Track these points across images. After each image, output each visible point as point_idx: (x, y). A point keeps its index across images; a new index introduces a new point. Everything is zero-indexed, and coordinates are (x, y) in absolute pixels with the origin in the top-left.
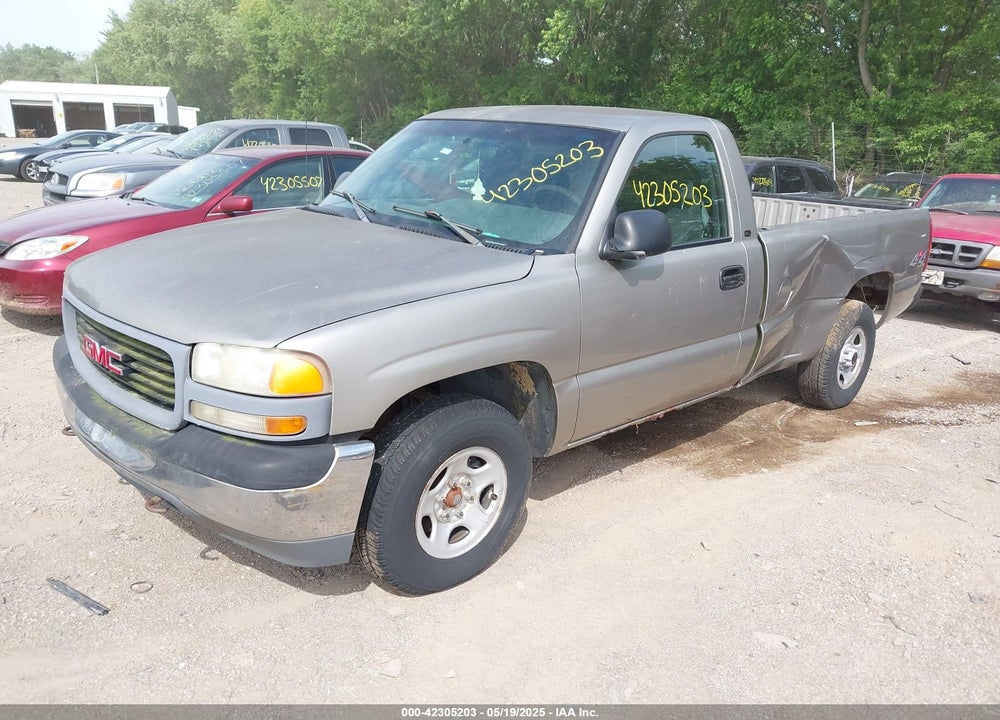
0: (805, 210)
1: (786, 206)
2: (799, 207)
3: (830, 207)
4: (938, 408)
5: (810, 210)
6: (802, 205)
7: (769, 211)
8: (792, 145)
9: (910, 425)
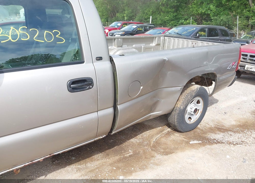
0: (192, 43)
1: (186, 41)
2: (190, 42)
3: (201, 42)
4: (235, 132)
5: (194, 43)
6: (191, 41)
7: (180, 44)
8: (226, 23)
9: (216, 144)
